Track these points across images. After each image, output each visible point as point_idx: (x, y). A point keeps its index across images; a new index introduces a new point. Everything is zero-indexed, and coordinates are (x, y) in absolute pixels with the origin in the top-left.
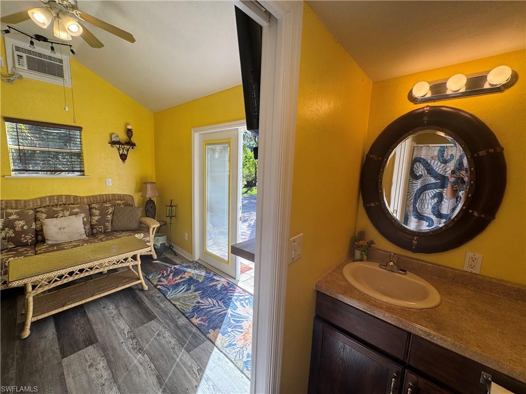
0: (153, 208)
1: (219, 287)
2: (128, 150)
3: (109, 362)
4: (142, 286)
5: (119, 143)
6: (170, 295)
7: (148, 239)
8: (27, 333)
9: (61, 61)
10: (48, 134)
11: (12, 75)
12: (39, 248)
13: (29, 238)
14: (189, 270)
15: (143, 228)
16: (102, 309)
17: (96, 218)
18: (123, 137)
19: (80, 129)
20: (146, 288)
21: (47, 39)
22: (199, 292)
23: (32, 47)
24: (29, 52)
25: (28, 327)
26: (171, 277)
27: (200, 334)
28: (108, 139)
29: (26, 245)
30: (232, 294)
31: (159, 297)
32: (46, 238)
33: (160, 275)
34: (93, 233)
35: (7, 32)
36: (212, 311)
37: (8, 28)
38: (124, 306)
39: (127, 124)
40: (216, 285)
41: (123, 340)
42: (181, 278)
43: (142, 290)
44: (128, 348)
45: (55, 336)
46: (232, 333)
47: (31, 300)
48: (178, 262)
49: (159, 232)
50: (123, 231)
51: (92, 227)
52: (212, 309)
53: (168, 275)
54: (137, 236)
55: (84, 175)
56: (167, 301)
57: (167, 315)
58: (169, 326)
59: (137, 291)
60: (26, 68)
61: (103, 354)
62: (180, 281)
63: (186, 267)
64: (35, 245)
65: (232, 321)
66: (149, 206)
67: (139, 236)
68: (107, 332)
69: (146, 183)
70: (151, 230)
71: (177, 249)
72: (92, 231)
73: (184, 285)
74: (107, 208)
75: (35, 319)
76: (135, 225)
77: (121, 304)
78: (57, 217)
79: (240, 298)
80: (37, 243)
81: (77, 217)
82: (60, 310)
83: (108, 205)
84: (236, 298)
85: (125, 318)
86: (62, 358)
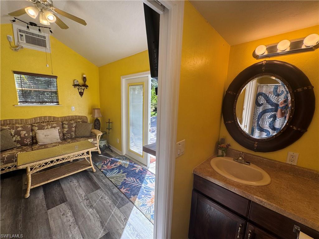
0: (99, 124)
1: (137, 171)
2: (84, 90)
3: (73, 213)
4: (92, 169)
5: (78, 85)
6: (108, 175)
7: (96, 142)
8: (28, 195)
9: (45, 37)
10: (38, 80)
11: (17, 47)
12: (34, 147)
13: (28, 141)
14: (120, 161)
15: (93, 136)
16: (69, 182)
17: (66, 130)
18: (81, 82)
19: (56, 77)
20: (95, 171)
21: (36, 25)
22: (125, 174)
23: (28, 29)
24: (27, 32)
25: (29, 191)
26: (109, 164)
27: (126, 198)
28: (72, 83)
29: (27, 145)
30: (145, 175)
31: (102, 176)
32: (38, 141)
33: (103, 163)
34: (64, 138)
35: (14, 21)
36: (133, 185)
37: (14, 19)
38: (82, 181)
39: (83, 74)
40: (135, 170)
41: (81, 201)
42: (115, 165)
43: (92, 172)
44: (84, 205)
45: (44, 197)
46: (144, 198)
47: (30, 176)
48: (113, 156)
49: (102, 138)
50: (81, 137)
51: (64, 135)
52: (133, 184)
53: (108, 164)
54: (89, 140)
55: (59, 104)
56: (107, 178)
57: (107, 187)
58: (108, 193)
59: (89, 173)
60: (25, 42)
61: (70, 208)
62: (114, 167)
63: (118, 159)
64: (32, 145)
65: (145, 191)
66: (96, 123)
67: (91, 140)
68: (72, 196)
69: (95, 109)
70: (98, 137)
71: (112, 148)
72: (64, 137)
73: (116, 169)
74: (72, 124)
75: (32, 187)
76: (88, 134)
77: (80, 180)
78: (44, 129)
79: (150, 177)
80: (33, 144)
81: (55, 129)
82: (46, 182)
83: (73, 122)
84: (147, 177)
85: (83, 187)
86: (48, 210)
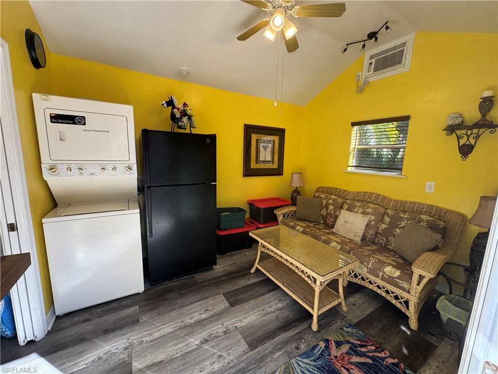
2: (477, 138)
9: (404, 44)
17: (384, 226)
18: (471, 114)
29: (328, 225)
33: (358, 343)
41: (226, 324)
44: (213, 330)
47: (259, 252)
55: (401, 175)
60: (372, 72)
61: (215, 314)
67: (392, 272)
68: (242, 310)
81: (363, 217)
83: (406, 216)
85: (261, 319)
